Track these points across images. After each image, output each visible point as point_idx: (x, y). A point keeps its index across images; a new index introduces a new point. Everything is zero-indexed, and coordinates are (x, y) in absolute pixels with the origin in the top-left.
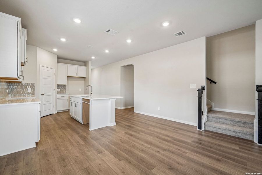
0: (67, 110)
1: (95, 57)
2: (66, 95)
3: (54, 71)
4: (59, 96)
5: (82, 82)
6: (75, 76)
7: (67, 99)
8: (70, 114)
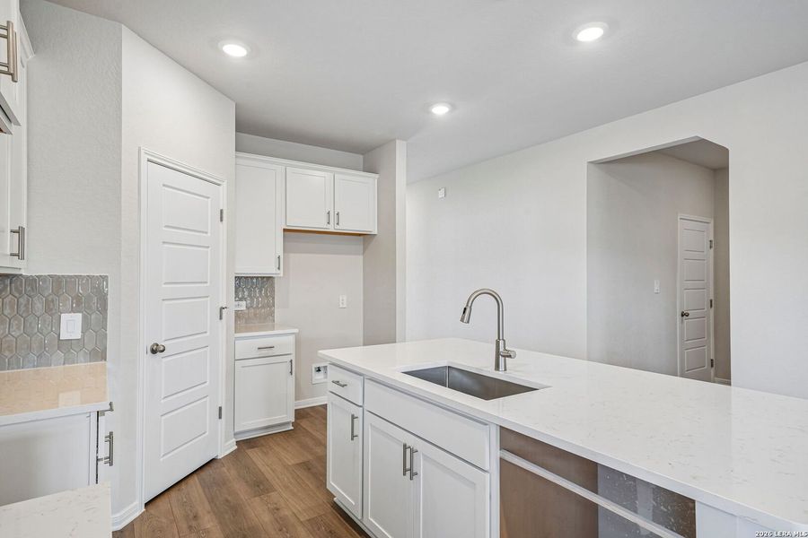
0: (287, 423)
1: (453, 107)
2: (282, 339)
3: (221, 196)
4: (249, 343)
5: (351, 263)
6: (320, 224)
7: (287, 359)
8: (332, 484)
